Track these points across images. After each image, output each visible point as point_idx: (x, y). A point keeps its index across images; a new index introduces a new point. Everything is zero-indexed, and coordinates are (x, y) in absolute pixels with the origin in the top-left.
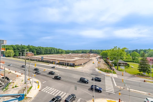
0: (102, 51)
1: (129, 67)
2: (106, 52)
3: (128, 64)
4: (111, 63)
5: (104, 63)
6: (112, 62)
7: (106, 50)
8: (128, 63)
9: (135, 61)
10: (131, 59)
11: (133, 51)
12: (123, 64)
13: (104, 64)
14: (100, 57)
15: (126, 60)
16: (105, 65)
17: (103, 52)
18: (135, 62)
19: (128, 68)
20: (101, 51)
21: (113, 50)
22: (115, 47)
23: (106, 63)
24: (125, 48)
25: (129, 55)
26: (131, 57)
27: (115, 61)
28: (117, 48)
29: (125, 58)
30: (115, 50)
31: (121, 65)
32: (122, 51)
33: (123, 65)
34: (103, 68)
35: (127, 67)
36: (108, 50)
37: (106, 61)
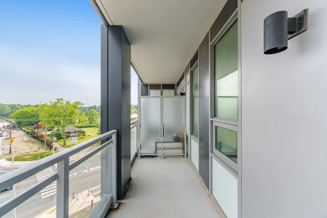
0: (13, 107)
1: (84, 135)
2: (32, 111)
3: (83, 132)
4: (49, 135)
5: (26, 139)
6: (50, 133)
7: (29, 106)
8: (83, 130)
9: (92, 125)
10: (88, 122)
11: (90, 108)
12: (75, 132)
13: (27, 142)
14: (8, 126)
15: (79, 125)
16: (31, 145)
17: (21, 112)
18: (93, 127)
19: (82, 138)
20: (12, 109)
21: (54, 106)
22: (58, 99)
23: (33, 140)
24: (78, 103)
25: (84, 114)
26: (87, 119)
27: (58, 130)
28: (65, 102)
29: (77, 121)
30: (58, 105)
31: (71, 135)
32: (73, 108)
33: (74, 134)
34: (24, 152)
35: (81, 136)
36: (36, 106)
37: (34, 133)
